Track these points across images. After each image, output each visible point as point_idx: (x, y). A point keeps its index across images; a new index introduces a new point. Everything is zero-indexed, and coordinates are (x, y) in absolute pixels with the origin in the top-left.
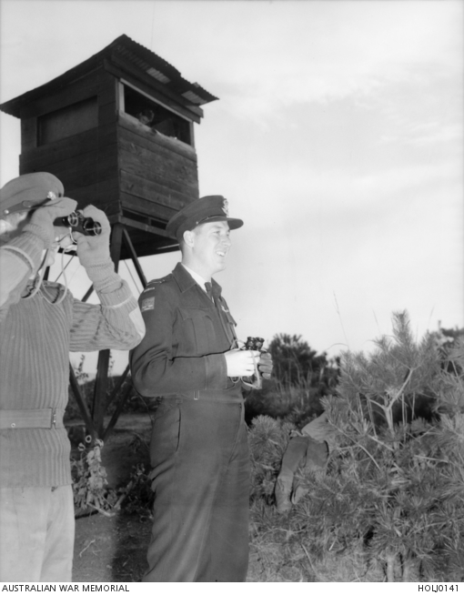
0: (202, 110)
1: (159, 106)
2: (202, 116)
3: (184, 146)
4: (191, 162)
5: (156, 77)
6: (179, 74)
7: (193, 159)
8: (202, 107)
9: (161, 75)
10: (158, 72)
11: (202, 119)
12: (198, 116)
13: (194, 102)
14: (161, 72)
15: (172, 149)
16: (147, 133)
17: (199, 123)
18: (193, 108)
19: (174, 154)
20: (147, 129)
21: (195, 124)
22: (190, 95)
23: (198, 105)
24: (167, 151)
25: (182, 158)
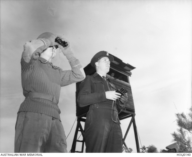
0: (131, 72)
1: (117, 71)
2: (131, 74)
3: (126, 83)
4: (129, 88)
5: (115, 63)
6: (122, 61)
7: (130, 87)
8: (131, 71)
9: (116, 62)
10: (115, 61)
11: (131, 75)
12: (130, 74)
13: (128, 70)
14: (116, 61)
15: (122, 84)
16: (113, 79)
17: (130, 76)
18: (128, 72)
19: (123, 85)
20: (113, 78)
21: (129, 77)
22: (126, 68)
23: (130, 71)
24: (120, 84)
25: (126, 87)
